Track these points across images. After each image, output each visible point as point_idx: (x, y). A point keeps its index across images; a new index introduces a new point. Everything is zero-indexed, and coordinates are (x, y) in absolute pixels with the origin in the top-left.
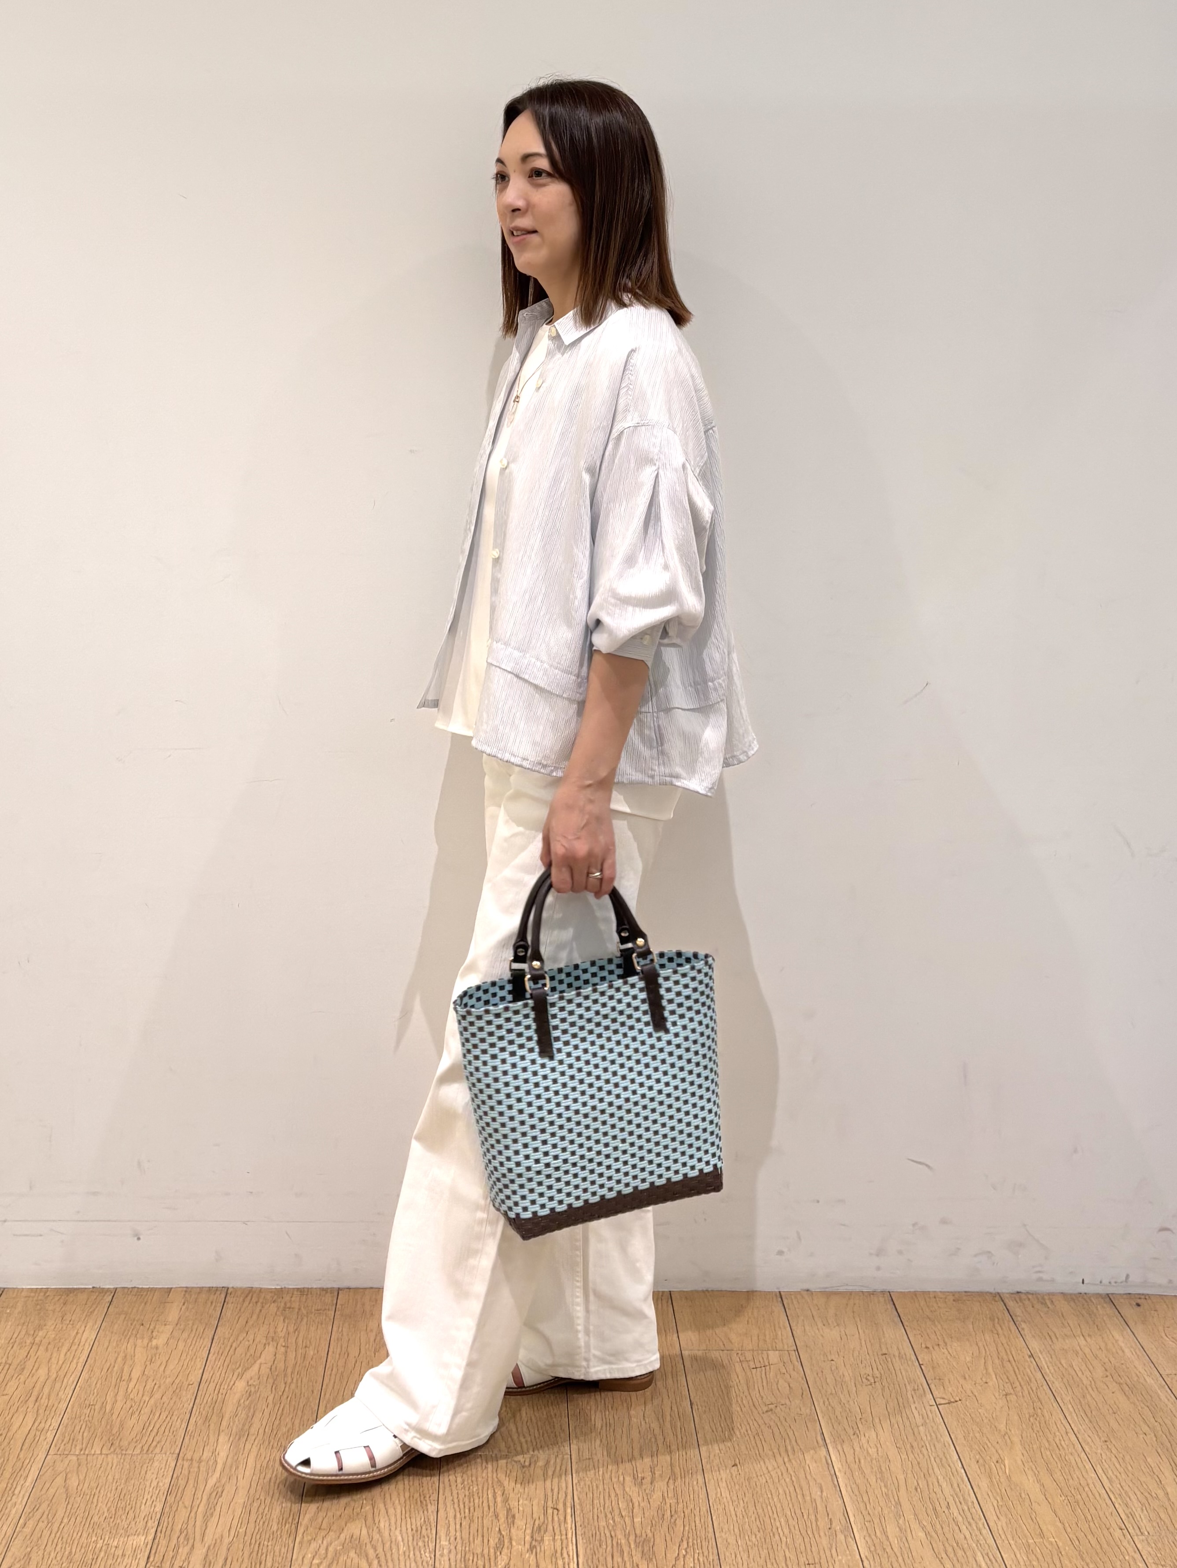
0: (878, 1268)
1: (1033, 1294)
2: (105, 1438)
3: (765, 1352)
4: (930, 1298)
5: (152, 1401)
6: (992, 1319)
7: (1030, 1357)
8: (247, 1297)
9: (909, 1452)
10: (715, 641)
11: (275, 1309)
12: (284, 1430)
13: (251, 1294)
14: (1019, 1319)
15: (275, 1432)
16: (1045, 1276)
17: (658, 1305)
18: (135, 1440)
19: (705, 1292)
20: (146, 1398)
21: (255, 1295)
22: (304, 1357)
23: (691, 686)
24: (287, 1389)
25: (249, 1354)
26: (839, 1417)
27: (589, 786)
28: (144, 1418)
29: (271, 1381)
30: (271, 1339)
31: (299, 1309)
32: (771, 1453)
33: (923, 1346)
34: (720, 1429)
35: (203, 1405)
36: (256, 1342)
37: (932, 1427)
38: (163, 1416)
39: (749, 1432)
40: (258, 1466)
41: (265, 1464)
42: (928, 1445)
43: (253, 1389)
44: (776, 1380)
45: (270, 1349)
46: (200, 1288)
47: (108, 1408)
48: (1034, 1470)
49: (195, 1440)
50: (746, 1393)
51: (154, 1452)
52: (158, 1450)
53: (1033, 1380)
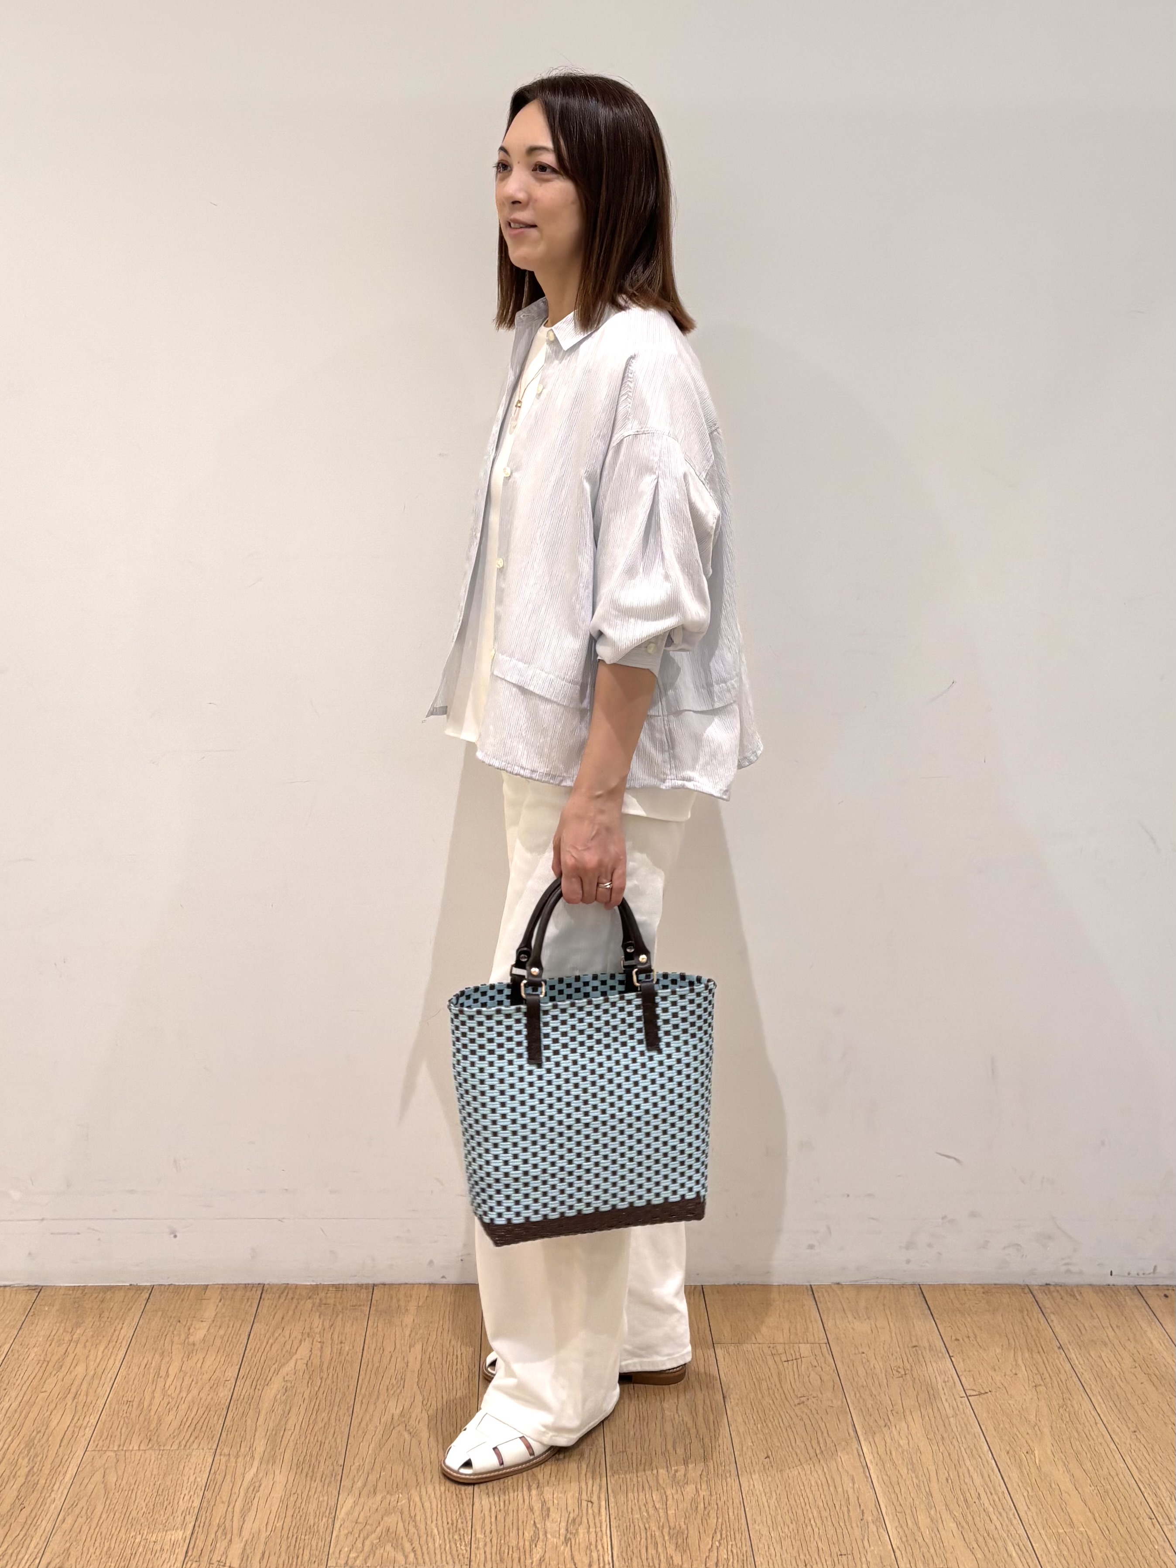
0: (908, 1262)
1: (1061, 1286)
2: (142, 1435)
3: (796, 1345)
4: (959, 1290)
5: (190, 1397)
6: (1021, 1311)
7: (1059, 1348)
8: (282, 1293)
9: (940, 1444)
10: (726, 641)
11: (310, 1306)
12: (321, 1425)
13: (287, 1291)
14: (1049, 1311)
15: (311, 1427)
16: (1073, 1269)
17: (690, 1299)
18: (172, 1436)
19: (737, 1286)
20: (184, 1394)
21: (291, 1292)
22: (340, 1353)
23: (703, 687)
24: (323, 1384)
25: (284, 1350)
26: (871, 1410)
27: (599, 797)
28: (181, 1413)
29: (307, 1376)
30: (306, 1335)
31: (335, 1305)
32: (803, 1445)
33: (953, 1338)
34: (752, 1421)
35: (239, 1402)
36: (291, 1338)
37: (963, 1419)
38: (200, 1412)
39: (781, 1424)
40: (295, 1461)
41: (301, 1460)
42: (958, 1437)
43: (289, 1385)
44: (808, 1373)
45: (306, 1345)
46: (236, 1284)
47: (146, 1404)
48: (1064, 1460)
49: (232, 1435)
50: (778, 1386)
51: (192, 1448)
52: (195, 1446)
53: (1062, 1371)
